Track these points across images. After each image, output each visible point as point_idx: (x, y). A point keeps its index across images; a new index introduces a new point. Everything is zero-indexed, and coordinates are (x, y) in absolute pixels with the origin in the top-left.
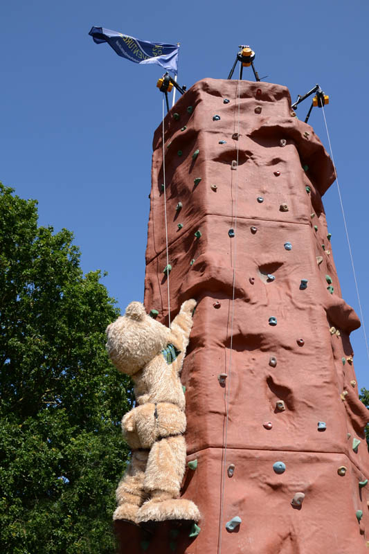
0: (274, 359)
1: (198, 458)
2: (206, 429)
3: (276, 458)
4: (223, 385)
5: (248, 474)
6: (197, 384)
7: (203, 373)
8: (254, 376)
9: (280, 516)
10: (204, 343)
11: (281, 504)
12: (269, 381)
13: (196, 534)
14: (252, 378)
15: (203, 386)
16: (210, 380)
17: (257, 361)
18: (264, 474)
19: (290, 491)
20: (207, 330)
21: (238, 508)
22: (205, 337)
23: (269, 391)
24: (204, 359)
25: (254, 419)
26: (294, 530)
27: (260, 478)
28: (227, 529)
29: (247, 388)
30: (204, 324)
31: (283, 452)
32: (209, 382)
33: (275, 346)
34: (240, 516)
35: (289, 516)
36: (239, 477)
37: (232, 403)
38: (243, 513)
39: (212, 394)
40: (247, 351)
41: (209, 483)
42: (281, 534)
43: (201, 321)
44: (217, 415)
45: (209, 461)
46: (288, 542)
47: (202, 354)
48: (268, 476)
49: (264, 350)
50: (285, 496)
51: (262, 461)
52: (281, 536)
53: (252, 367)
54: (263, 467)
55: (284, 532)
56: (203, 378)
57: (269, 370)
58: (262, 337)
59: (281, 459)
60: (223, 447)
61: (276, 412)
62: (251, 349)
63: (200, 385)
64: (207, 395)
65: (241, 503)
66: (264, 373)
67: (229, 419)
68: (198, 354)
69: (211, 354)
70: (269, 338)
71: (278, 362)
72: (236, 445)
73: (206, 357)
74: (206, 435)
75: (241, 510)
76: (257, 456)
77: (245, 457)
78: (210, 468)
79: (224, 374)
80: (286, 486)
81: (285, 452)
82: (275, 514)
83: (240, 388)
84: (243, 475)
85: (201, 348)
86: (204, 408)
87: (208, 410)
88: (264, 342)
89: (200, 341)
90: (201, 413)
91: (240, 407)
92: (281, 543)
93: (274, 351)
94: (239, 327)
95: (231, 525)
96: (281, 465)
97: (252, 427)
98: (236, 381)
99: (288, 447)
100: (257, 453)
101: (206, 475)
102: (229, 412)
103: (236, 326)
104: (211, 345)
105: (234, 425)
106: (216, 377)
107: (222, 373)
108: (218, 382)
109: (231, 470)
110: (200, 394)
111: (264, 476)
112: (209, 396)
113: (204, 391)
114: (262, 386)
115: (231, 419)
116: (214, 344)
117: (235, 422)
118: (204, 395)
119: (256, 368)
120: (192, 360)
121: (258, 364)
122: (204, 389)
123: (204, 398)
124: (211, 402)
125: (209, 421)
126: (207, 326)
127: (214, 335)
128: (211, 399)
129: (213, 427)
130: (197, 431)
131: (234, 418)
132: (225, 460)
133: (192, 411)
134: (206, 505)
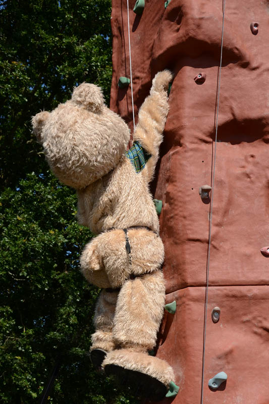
1: (177, 299)
2: (184, 263)
4: (207, 200)
5: (239, 316)
6: (172, 201)
7: (180, 185)
8: (252, 182)
10: (182, 141)
13: (174, 393)
14: (250, 184)
15: (180, 204)
16: (188, 196)
17: (257, 159)
18: (260, 317)
20: (186, 122)
21: (224, 361)
22: (182, 132)
24: (181, 164)
25: (250, 243)
27: (254, 321)
28: (210, 388)
29: (241, 199)
30: (181, 111)
32: (187, 199)
34: (225, 372)
36: (228, 322)
37: (219, 225)
38: (230, 367)
39: (191, 215)
40: (245, 144)
41: (188, 332)
43: (177, 105)
44: (198, 243)
45: (189, 305)
47: (179, 157)
48: (265, 319)
49: (268, 142)
51: (257, 299)
53: (249, 168)
54: (258, 308)
56: (180, 194)
58: (264, 122)
60: (206, 285)
62: (250, 140)
63: (176, 203)
64: (185, 217)
65: (227, 355)
66: (266, 177)
67: (215, 247)
68: (174, 157)
69: (191, 156)
72: (222, 282)
73: (184, 162)
74: (184, 271)
75: (228, 363)
76: (250, 294)
77: (234, 296)
78: (189, 314)
79: (207, 187)
83: (230, 202)
84: (233, 318)
85: (179, 149)
86: (181, 234)
87: (185, 237)
88: (266, 129)
89: (177, 137)
90: (178, 241)
91: (231, 228)
94: (231, 109)
95: (214, 383)
97: (246, 255)
98: (226, 193)
100: (249, 291)
101: (184, 322)
102: (214, 237)
103: (228, 109)
104: (192, 143)
105: (221, 255)
106: (197, 191)
107: (206, 183)
108: (199, 198)
109: (216, 314)
110: (176, 215)
111: (259, 319)
112: (188, 218)
113: (181, 211)
114: (262, 196)
115: (218, 247)
116: (196, 140)
117: (222, 250)
118: (181, 216)
119: (255, 170)
120: (168, 164)
121: (258, 163)
122: (180, 209)
123: (182, 221)
124: (190, 227)
125: (187, 252)
126: (186, 115)
127: (196, 127)
128: (190, 222)
129: (194, 259)
130: (175, 264)
131: (221, 244)
132: (209, 302)
133: (169, 237)
134: (185, 359)
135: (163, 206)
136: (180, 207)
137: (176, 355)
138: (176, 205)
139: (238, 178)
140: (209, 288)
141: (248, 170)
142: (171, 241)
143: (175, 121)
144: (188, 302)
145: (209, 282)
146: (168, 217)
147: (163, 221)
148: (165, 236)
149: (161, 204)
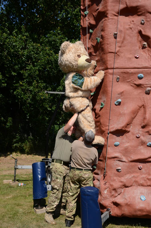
0: (143, 20)
2: (107, 61)
3: (139, 72)
4: (115, 38)
5: (126, 80)
6: (103, 38)
7: (106, 32)
8: (132, 31)
9: (140, 98)
10: (107, 16)
11: (140, 93)
12: (140, 32)
13: (103, 106)
15: (106, 39)
17: (135, 22)
18: (133, 80)
19: (145, 87)
20: (109, 8)
21: (120, 95)
22: (107, 12)
23: (140, 38)
24: (107, 24)
25: (131, 54)
26: (145, 104)
27: (131, 82)
28: (115, 104)
29: (128, 37)
30: (108, 4)
31: (142, 69)
32: (109, 37)
33: (144, 13)
34: (121, 99)
35: (143, 98)
36: (122, 82)
37: (120, 47)
38: (122, 97)
39: (110, 43)
40: (131, 16)
41: (108, 85)
42: (139, 105)
43: (106, 1)
44: (112, 54)
46: (142, 108)
47: (106, 22)
48: (135, 81)
49: (139, 15)
50: (142, 89)
51: (132, 74)
52: (139, 106)
53: (132, 26)
54: (133, 77)
55: (140, 104)
56: (106, 35)
57: (140, 27)
58: (138, 8)
59: (142, 73)
61: (142, 49)
62: (132, 15)
64: (108, 44)
65: (122, 93)
66: (138, 29)
67: (118, 55)
68: (105, 21)
69: (111, 21)
70: (142, 8)
71: (145, 21)
72: (121, 67)
73: (108, 24)
74: (107, 64)
75: (122, 96)
76: (130, 72)
77: (124, 73)
78: (109, 79)
79: (116, 33)
80: (143, 85)
81: (144, 69)
82: (137, 97)
83: (124, 39)
84: (124, 80)
85: (106, 18)
86: (106, 50)
87: (108, 51)
88: (138, 10)
89: (106, 14)
90: (105, 53)
91: (124, 48)
92: (139, 109)
93: (144, 15)
94: (126, 3)
95: (117, 103)
96: (141, 76)
97: (129, 58)
98: (123, 35)
99: (146, 67)
100: (130, 71)
101: (107, 82)
102: (118, 51)
103: (125, 3)
104: (111, 16)
105: (120, 58)
106: (112, 34)
107: (115, 32)
108: (113, 37)
109: (118, 79)
110: (105, 43)
111: (133, 81)
112: (109, 44)
113: (106, 42)
114: (136, 36)
115: (119, 55)
116: (113, 15)
117: (121, 56)
118: (106, 44)
119: (134, 26)
120: (102, 24)
121: (135, 24)
122: (106, 41)
123: (106, 45)
124: (109, 48)
125: (108, 57)
126: (109, 5)
127: (113, 10)
128: (110, 46)
129: (110, 59)
130: (104, 61)
131: (121, 54)
132: (115, 75)
133: (102, 51)
134: (107, 95)
135: (100, 40)
136: (106, 40)
137: (104, 93)
138: (105, 40)
139: (127, 29)
140: (115, 70)
141: (131, 26)
142: (103, 53)
143: (105, 8)
144: (108, 75)
145: (116, 67)
146: (102, 44)
147: (100, 45)
148: (100, 51)
149: (99, 39)
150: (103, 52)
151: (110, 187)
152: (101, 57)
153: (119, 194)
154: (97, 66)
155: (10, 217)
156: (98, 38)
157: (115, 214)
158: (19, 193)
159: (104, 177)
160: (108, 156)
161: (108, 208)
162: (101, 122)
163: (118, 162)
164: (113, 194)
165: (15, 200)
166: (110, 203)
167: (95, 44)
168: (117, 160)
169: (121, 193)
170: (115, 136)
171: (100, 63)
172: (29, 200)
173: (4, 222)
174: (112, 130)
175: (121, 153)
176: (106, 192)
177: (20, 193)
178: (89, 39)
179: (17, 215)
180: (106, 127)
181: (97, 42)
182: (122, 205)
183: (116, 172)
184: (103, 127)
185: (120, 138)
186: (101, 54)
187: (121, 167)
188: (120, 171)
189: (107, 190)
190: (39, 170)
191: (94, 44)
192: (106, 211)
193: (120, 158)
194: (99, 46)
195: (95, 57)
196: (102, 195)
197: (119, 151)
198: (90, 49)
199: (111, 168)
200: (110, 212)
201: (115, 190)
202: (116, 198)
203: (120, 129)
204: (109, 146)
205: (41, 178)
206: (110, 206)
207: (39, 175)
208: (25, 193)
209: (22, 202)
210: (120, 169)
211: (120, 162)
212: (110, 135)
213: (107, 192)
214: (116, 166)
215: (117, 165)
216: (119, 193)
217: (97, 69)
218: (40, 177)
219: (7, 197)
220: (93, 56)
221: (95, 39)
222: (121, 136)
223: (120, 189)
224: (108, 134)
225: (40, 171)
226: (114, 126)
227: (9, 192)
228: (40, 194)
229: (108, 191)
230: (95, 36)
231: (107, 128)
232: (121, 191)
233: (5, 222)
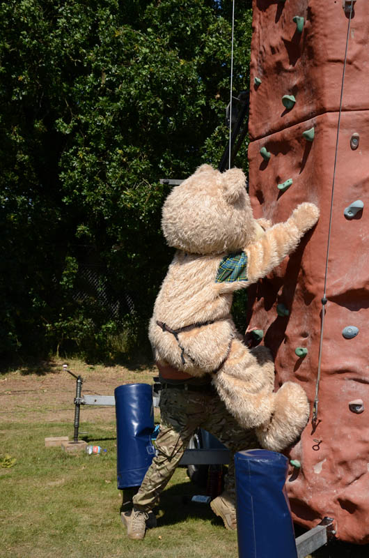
1: (315, 126)
2: (323, 87)
4: (350, 15)
6: (313, 17)
15: (321, 21)
16: (331, 10)
21: (361, 189)
28: (346, 217)
32: (329, 14)
34: (362, 200)
36: (367, 148)
37: (363, 42)
38: (367, 195)
39: (332, 33)
41: (325, 160)
44: (339, 65)
45: (326, 131)
56: (322, 9)
63: (317, 19)
64: (325, 36)
65: (365, 183)
67: (357, 68)
72: (363, 105)
74: (323, 95)
75: (366, 191)
78: (327, 141)
86: (321, 55)
87: (326, 58)
90: (318, 63)
95: (350, 211)
101: (321, 149)
102: (356, 57)
105: (363, 76)
106: (340, 4)
108: (342, 12)
109: (355, 141)
110: (317, 33)
112: (329, 36)
115: (360, 67)
117: (364, 70)
118: (321, 35)
122: (322, 26)
123: (322, 40)
124: (330, 47)
125: (326, 74)
128: (331, 41)
129: (333, 82)
130: (314, 88)
131: (364, 64)
132: (347, 128)
133: (309, 59)
134: (322, 188)
135: (304, 23)
136: (322, 23)
137: (312, 184)
138: (317, 22)
142: (311, 64)
144: (325, 129)
145: (349, 106)
146: (308, 35)
147: (304, 41)
148: (305, 57)
149: (302, 21)
150: (311, 61)
151: (331, 457)
152: (307, 76)
153: (357, 478)
154: (297, 103)
155: (53, 536)
156: (297, 17)
157: (346, 532)
158: (87, 472)
159: (314, 427)
160: (322, 366)
161: (326, 518)
162: (305, 269)
163: (354, 384)
164: (339, 476)
165: (74, 492)
166: (331, 503)
167: (292, 37)
168: (350, 379)
169: (362, 474)
170: (344, 309)
171: (305, 93)
172: (111, 493)
173: (35, 547)
174: (335, 292)
175: (363, 357)
176: (318, 470)
177: (90, 473)
178: (276, 22)
179: (74, 531)
180: (319, 281)
181: (297, 30)
182: (365, 507)
183: (350, 414)
184: (310, 283)
185: (359, 315)
186: (308, 65)
187: (362, 399)
188: (359, 410)
189: (321, 463)
190: (134, 406)
191: (289, 37)
192: (320, 524)
193: (360, 374)
194: (302, 40)
195: (292, 75)
196: (308, 478)
197: (356, 353)
198: (278, 51)
199: (334, 400)
200: (331, 528)
201: (344, 463)
202: (348, 489)
203: (359, 290)
204: (327, 339)
205: (139, 427)
206: (332, 511)
207: (134, 419)
208: (101, 473)
209: (91, 496)
210: (360, 406)
211: (361, 385)
212: (331, 307)
213: (321, 469)
214: (349, 397)
215: (350, 393)
216: (357, 474)
217: (296, 112)
218: (135, 425)
219: (52, 484)
220: (284, 74)
221: (291, 21)
222: (362, 309)
223: (361, 462)
224: (324, 303)
225: (136, 410)
226: (340, 279)
227: (59, 471)
228: (136, 473)
229: (323, 467)
230: (290, 9)
231: (321, 285)
232: (364, 469)
233: (39, 547)
